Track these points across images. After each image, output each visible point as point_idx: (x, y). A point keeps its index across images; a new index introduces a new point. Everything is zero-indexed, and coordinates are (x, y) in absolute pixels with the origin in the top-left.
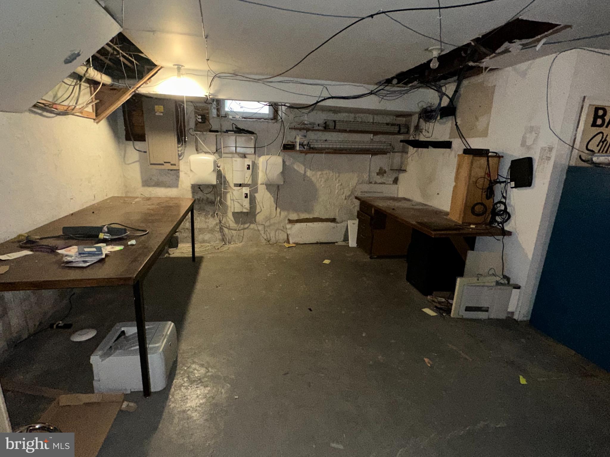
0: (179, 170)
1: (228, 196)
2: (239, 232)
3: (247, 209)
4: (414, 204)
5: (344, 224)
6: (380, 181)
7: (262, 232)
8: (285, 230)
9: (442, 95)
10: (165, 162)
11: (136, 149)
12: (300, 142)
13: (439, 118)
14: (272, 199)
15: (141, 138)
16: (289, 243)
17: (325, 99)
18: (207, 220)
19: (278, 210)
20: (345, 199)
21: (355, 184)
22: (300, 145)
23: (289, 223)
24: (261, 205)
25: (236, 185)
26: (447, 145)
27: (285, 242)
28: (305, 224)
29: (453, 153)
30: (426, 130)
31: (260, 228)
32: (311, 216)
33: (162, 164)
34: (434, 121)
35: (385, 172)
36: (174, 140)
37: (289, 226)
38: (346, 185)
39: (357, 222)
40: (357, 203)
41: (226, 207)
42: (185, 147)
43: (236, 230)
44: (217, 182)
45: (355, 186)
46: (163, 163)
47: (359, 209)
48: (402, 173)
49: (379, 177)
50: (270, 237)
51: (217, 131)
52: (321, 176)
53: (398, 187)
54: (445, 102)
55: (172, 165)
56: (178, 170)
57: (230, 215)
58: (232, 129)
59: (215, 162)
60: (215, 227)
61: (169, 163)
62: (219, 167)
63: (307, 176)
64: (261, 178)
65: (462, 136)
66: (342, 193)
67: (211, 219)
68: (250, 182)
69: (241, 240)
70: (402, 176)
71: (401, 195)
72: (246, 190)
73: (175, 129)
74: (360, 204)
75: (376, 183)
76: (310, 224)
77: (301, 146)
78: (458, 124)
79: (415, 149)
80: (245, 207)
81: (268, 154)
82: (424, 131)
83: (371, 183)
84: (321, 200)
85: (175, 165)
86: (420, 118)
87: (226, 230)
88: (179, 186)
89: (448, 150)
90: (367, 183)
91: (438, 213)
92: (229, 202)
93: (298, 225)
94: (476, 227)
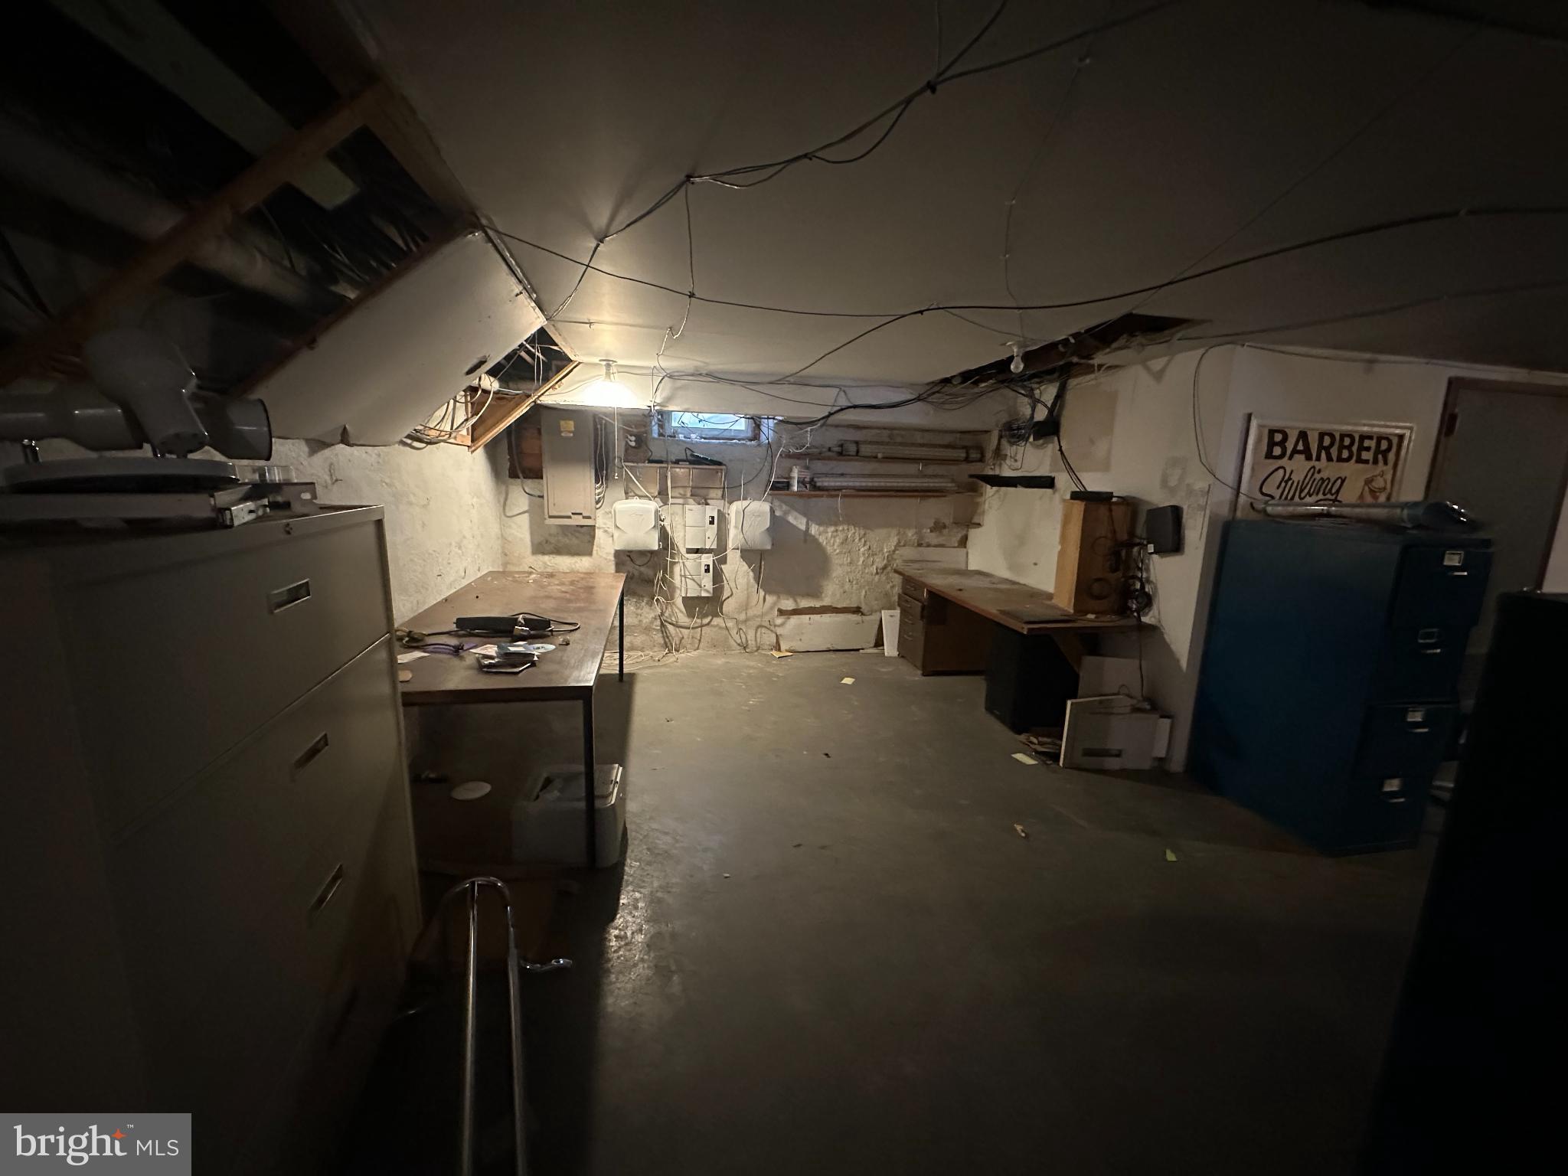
0: (595, 526)
1: (677, 569)
2: (692, 631)
3: (708, 592)
4: (994, 580)
5: (875, 617)
6: (935, 541)
7: (734, 632)
8: (772, 628)
9: (1035, 402)
10: (573, 514)
11: (525, 492)
12: (798, 478)
13: (1031, 439)
14: (751, 574)
15: (537, 474)
16: (779, 650)
17: (842, 410)
18: (639, 611)
19: (762, 593)
20: (877, 573)
21: (893, 548)
22: (798, 482)
23: (781, 615)
24: (732, 585)
25: (690, 551)
26: (1048, 483)
27: (772, 649)
28: (808, 616)
29: (1057, 496)
30: (1011, 457)
31: (730, 624)
32: (818, 604)
33: (570, 517)
34: (1023, 444)
35: (945, 527)
36: (590, 475)
37: (779, 621)
38: (878, 550)
39: (897, 612)
40: (897, 579)
41: (672, 588)
42: (607, 487)
43: (689, 628)
44: (659, 545)
45: (894, 551)
46: (571, 514)
47: (900, 591)
48: (975, 528)
49: (933, 534)
50: (747, 641)
51: (661, 462)
52: (835, 534)
53: (967, 553)
54: (1041, 414)
55: (584, 517)
56: (593, 527)
57: (679, 601)
58: (685, 458)
59: (657, 512)
60: (652, 622)
61: (581, 514)
62: (662, 521)
63: (811, 535)
64: (734, 538)
65: (1070, 470)
66: (870, 563)
67: (646, 609)
68: (714, 546)
69: (697, 645)
70: (973, 533)
71: (972, 567)
72: (708, 559)
73: (593, 460)
74: (903, 582)
75: (929, 546)
76: (816, 617)
77: (800, 484)
78: (1063, 449)
79: (995, 488)
80: (706, 588)
81: (745, 499)
82: (1008, 458)
83: (920, 545)
84: (834, 575)
85: (589, 518)
86: (1001, 437)
87: (670, 627)
88: (594, 552)
89: (1049, 491)
90: (913, 545)
91: (1035, 595)
92: (677, 580)
93: (794, 620)
94: (1096, 617)
